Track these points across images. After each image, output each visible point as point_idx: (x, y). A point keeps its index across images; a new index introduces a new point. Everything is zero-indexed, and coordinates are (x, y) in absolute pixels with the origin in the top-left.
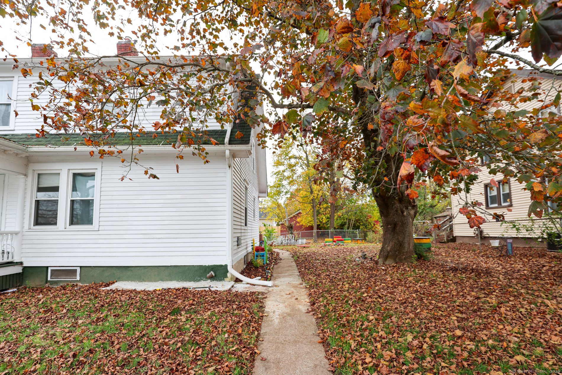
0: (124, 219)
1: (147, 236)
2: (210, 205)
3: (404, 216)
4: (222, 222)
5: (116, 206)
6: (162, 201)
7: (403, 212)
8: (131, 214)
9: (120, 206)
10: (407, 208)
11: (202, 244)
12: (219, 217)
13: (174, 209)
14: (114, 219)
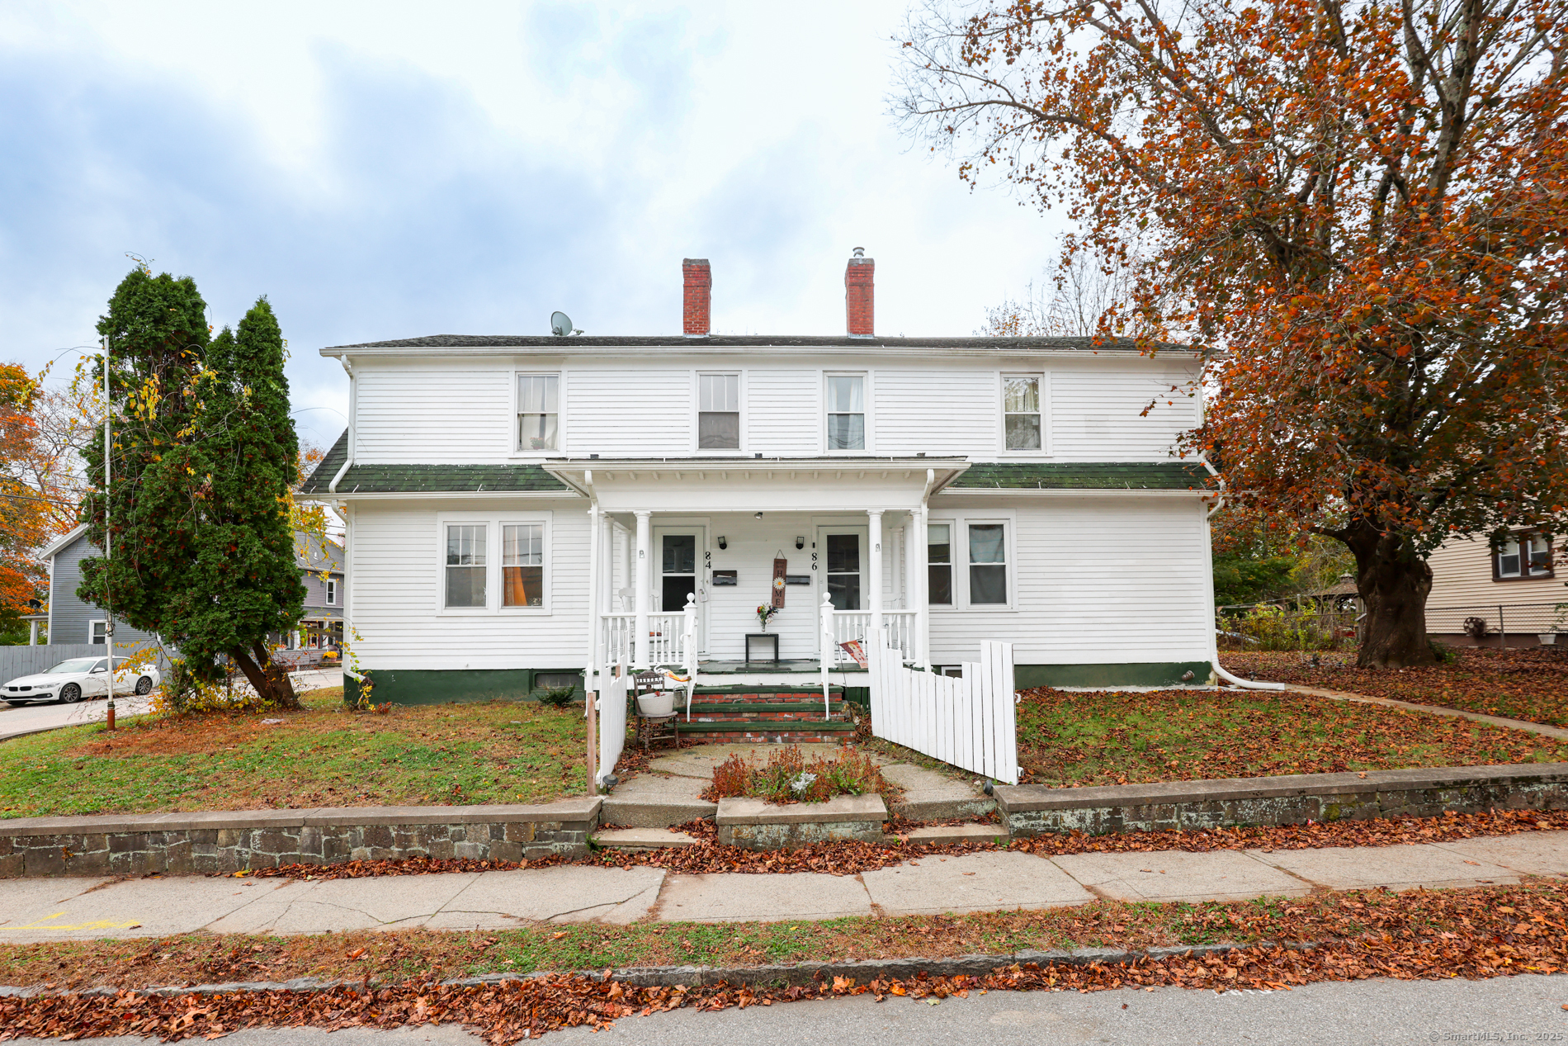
0: (1054, 595)
1: (1091, 621)
2: (1179, 574)
3: (1415, 593)
4: (1197, 600)
5: (1041, 575)
6: (1109, 569)
7: (1413, 588)
8: (1064, 588)
9: (1047, 576)
10: (1418, 581)
11: (1170, 633)
12: (1193, 593)
13: (1128, 581)
14: (1040, 595)
